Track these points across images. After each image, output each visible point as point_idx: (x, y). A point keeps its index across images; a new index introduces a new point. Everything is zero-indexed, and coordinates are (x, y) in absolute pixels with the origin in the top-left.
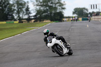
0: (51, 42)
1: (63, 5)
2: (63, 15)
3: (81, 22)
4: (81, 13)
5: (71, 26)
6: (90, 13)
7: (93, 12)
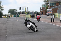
0: (29, 25)
1: (2, 8)
2: (2, 14)
3: (13, 18)
4: (13, 12)
5: (7, 20)
6: (18, 12)
7: (20, 12)
